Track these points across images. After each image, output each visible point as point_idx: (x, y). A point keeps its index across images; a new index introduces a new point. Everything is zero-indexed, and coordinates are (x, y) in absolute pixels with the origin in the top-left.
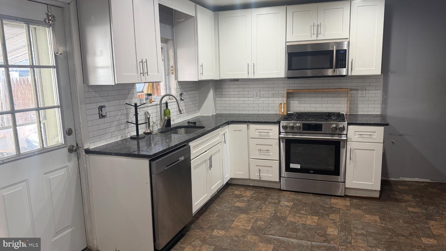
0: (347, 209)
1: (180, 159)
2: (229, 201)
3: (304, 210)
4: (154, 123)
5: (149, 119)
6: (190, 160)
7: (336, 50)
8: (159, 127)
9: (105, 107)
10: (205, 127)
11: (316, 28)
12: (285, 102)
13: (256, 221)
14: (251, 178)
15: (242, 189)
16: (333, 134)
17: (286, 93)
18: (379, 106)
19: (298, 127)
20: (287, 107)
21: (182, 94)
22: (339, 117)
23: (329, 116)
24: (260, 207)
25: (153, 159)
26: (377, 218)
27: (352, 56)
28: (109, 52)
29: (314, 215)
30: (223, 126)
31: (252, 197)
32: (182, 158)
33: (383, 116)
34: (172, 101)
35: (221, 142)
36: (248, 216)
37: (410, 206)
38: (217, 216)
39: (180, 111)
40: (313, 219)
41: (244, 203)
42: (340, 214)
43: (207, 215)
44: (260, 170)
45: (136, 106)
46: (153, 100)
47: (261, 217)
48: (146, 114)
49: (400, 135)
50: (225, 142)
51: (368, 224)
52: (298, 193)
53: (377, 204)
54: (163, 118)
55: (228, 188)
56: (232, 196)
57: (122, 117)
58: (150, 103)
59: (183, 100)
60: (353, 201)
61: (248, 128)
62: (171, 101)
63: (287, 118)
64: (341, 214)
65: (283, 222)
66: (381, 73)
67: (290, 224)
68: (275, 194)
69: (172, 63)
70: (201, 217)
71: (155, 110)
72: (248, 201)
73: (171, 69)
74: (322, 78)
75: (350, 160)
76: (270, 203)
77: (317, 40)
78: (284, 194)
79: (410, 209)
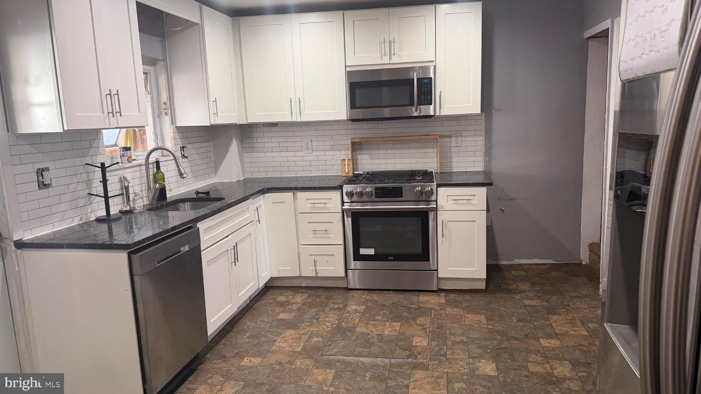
0: (441, 309)
1: (182, 249)
2: (268, 313)
3: (380, 315)
4: (136, 194)
5: (127, 188)
6: (200, 252)
7: (418, 79)
8: (146, 202)
9: (48, 171)
10: (224, 199)
11: (387, 45)
12: (350, 157)
13: (310, 337)
14: (303, 276)
15: (290, 293)
16: (417, 201)
17: (350, 143)
18: (481, 159)
19: (369, 192)
20: (353, 164)
21: (183, 147)
22: (427, 176)
23: (411, 175)
24: (317, 317)
25: (134, 250)
26: (483, 318)
27: (440, 87)
28: (51, 79)
29: (395, 320)
30: (255, 196)
31: (304, 304)
32: (186, 248)
33: (486, 173)
34: (168, 158)
35: (253, 221)
36: (298, 331)
37: (527, 298)
38: (248, 337)
39: (181, 174)
40: (394, 326)
41: (291, 313)
42: (431, 315)
43: (233, 337)
44: (315, 262)
45: (103, 167)
46: (133, 158)
47: (317, 331)
48: (123, 180)
49: (512, 199)
50: (259, 221)
51: (469, 327)
52: (372, 291)
53: (483, 299)
54: (152, 187)
55: (268, 293)
56: (273, 305)
57: (80, 187)
58: (129, 162)
59: (186, 157)
60: (449, 297)
61: (295, 198)
62: (165, 159)
63: (354, 181)
64: (433, 315)
65: (350, 335)
66: (482, 111)
67: (360, 336)
68: (338, 296)
69: (164, 97)
70: (222, 341)
71: (137, 174)
72: (299, 309)
73: (164, 107)
74: (400, 121)
75: (443, 237)
76: (331, 309)
77: (390, 64)
78: (353, 295)
79: (527, 302)
